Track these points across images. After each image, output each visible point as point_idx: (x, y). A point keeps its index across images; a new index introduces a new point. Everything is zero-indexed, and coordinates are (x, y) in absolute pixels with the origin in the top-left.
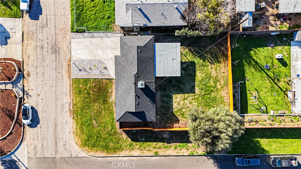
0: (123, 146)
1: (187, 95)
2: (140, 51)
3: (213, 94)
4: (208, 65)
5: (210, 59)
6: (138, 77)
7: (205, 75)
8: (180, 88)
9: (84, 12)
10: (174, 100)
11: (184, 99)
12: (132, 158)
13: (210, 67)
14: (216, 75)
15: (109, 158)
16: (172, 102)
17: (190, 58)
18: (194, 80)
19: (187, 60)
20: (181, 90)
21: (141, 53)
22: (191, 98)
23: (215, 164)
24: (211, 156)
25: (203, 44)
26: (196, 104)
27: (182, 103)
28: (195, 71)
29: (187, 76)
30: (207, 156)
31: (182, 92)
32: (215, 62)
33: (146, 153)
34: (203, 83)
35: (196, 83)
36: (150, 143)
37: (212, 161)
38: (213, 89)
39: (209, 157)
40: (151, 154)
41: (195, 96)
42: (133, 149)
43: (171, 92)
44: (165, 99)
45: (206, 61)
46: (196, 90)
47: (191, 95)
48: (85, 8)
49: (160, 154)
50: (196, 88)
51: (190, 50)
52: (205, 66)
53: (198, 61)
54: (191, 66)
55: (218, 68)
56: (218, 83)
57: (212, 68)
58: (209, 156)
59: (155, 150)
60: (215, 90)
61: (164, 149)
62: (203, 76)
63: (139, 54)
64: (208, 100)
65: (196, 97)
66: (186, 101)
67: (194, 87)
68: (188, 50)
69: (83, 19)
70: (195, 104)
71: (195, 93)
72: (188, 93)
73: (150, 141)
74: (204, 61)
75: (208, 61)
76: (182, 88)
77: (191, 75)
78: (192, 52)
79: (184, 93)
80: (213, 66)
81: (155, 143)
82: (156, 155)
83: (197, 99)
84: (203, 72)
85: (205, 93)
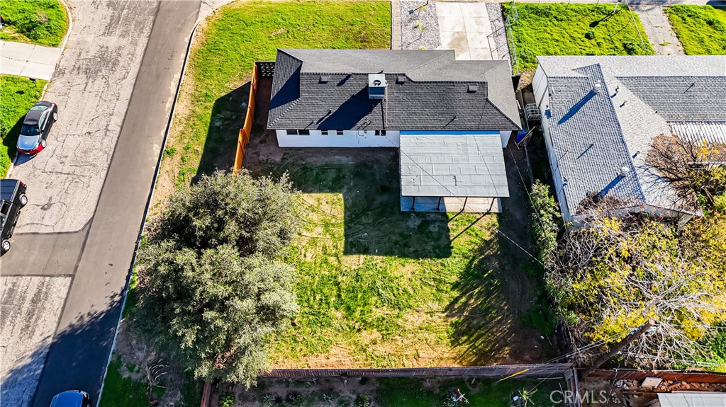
1: (340, 231)
2: (472, 88)
3: (339, 315)
4: (440, 300)
5: (466, 304)
6: (397, 83)
7: (405, 291)
8: (364, 212)
10: (326, 197)
11: (326, 225)
13: (435, 306)
14: (408, 327)
16: (321, 191)
17: (463, 243)
18: (389, 253)
19: (453, 234)
20: (358, 216)
21: (469, 92)
22: (330, 243)
25: (514, 286)
26: (308, 259)
27: (315, 217)
28: (417, 255)
29: (401, 234)
31: (352, 218)
32: (454, 325)
33: (175, 130)
34: (379, 283)
35: (378, 259)
36: (203, 139)
38: (357, 314)
40: (171, 141)
41: (336, 255)
42: (195, 100)
43: (350, 190)
44: (332, 174)
45: (455, 294)
46: (354, 257)
47: (341, 245)
49: (167, 164)
50: (362, 257)
51: (487, 243)
52: (438, 290)
53: (454, 266)
54: (434, 248)
55: (432, 337)
56: (376, 334)
57: (431, 313)
59: (179, 148)
60: (351, 323)
61: (177, 171)
62: (404, 283)
63: (464, 88)
64: (318, 297)
65: (332, 260)
66: (320, 229)
67: (366, 251)
68: (487, 238)
70: (309, 255)
71: (346, 253)
72: (346, 236)
73: (208, 139)
74: (455, 286)
75: (456, 300)
76: (364, 220)
77: (406, 245)
78: (481, 250)
79: (346, 223)
80: (438, 319)
81: (201, 149)
82: (165, 152)
83: (326, 262)
84: (418, 283)
85: (343, 286)
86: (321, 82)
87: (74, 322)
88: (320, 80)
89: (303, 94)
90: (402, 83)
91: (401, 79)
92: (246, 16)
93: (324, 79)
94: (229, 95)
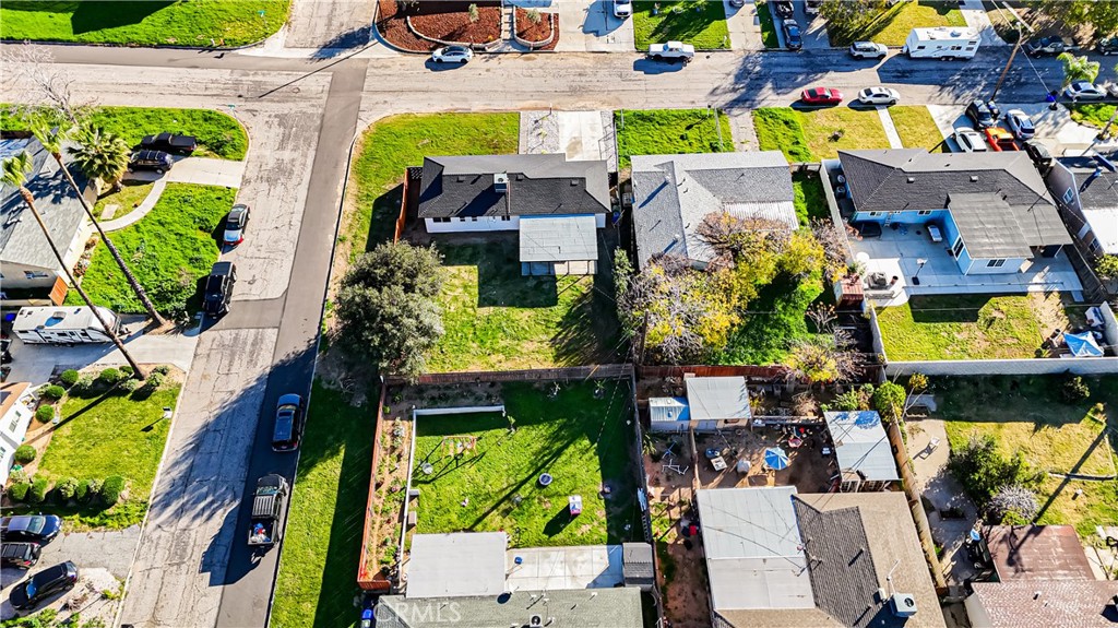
0: (367, 184)
1: (476, 291)
2: (574, 182)
3: (474, 345)
4: (547, 333)
5: (565, 337)
6: (517, 180)
7: (523, 328)
8: (494, 277)
9: (658, 126)
10: (463, 268)
11: (465, 287)
12: (340, 199)
13: (544, 337)
14: (524, 351)
15: (346, 164)
16: (461, 264)
17: (566, 295)
18: (511, 304)
19: (559, 290)
20: (489, 280)
21: (572, 185)
22: (468, 299)
23: (292, 356)
24: (315, 348)
25: (601, 322)
26: (452, 310)
27: (456, 282)
28: (533, 306)
29: (521, 291)
30: (316, 338)
31: (484, 283)
32: (557, 350)
33: (344, 224)
34: (504, 324)
35: (504, 309)
36: (367, 229)
37: (303, 347)
38: (488, 345)
39: (312, 342)
40: (342, 232)
41: (473, 307)
42: (359, 199)
43: (483, 261)
44: (469, 251)
45: (559, 329)
46: (486, 308)
47: (476, 300)
48: (664, 128)
49: (340, 248)
50: (492, 308)
51: (584, 296)
52: (547, 327)
53: (559, 311)
54: (545, 300)
55: (541, 357)
56: (501, 357)
57: (541, 342)
58: (316, 343)
59: (349, 237)
60: (484, 350)
61: (349, 253)
62: (523, 324)
63: (568, 182)
64: (460, 335)
65: (470, 310)
66: (461, 290)
67: (494, 304)
68: (585, 292)
69: (642, 125)
70: (452, 308)
71: (479, 306)
72: (479, 293)
73: (371, 229)
74: (559, 324)
75: (560, 333)
76: (494, 283)
77: (525, 299)
78: (579, 301)
79: (480, 285)
80: (545, 346)
81: (366, 236)
82: (338, 240)
83: (465, 312)
84: (533, 323)
85: (477, 326)
86: (458, 181)
87: (283, 358)
88: (457, 179)
89: (445, 191)
90: (521, 180)
91: (520, 177)
92: (396, 129)
93: (461, 179)
94: (386, 195)
